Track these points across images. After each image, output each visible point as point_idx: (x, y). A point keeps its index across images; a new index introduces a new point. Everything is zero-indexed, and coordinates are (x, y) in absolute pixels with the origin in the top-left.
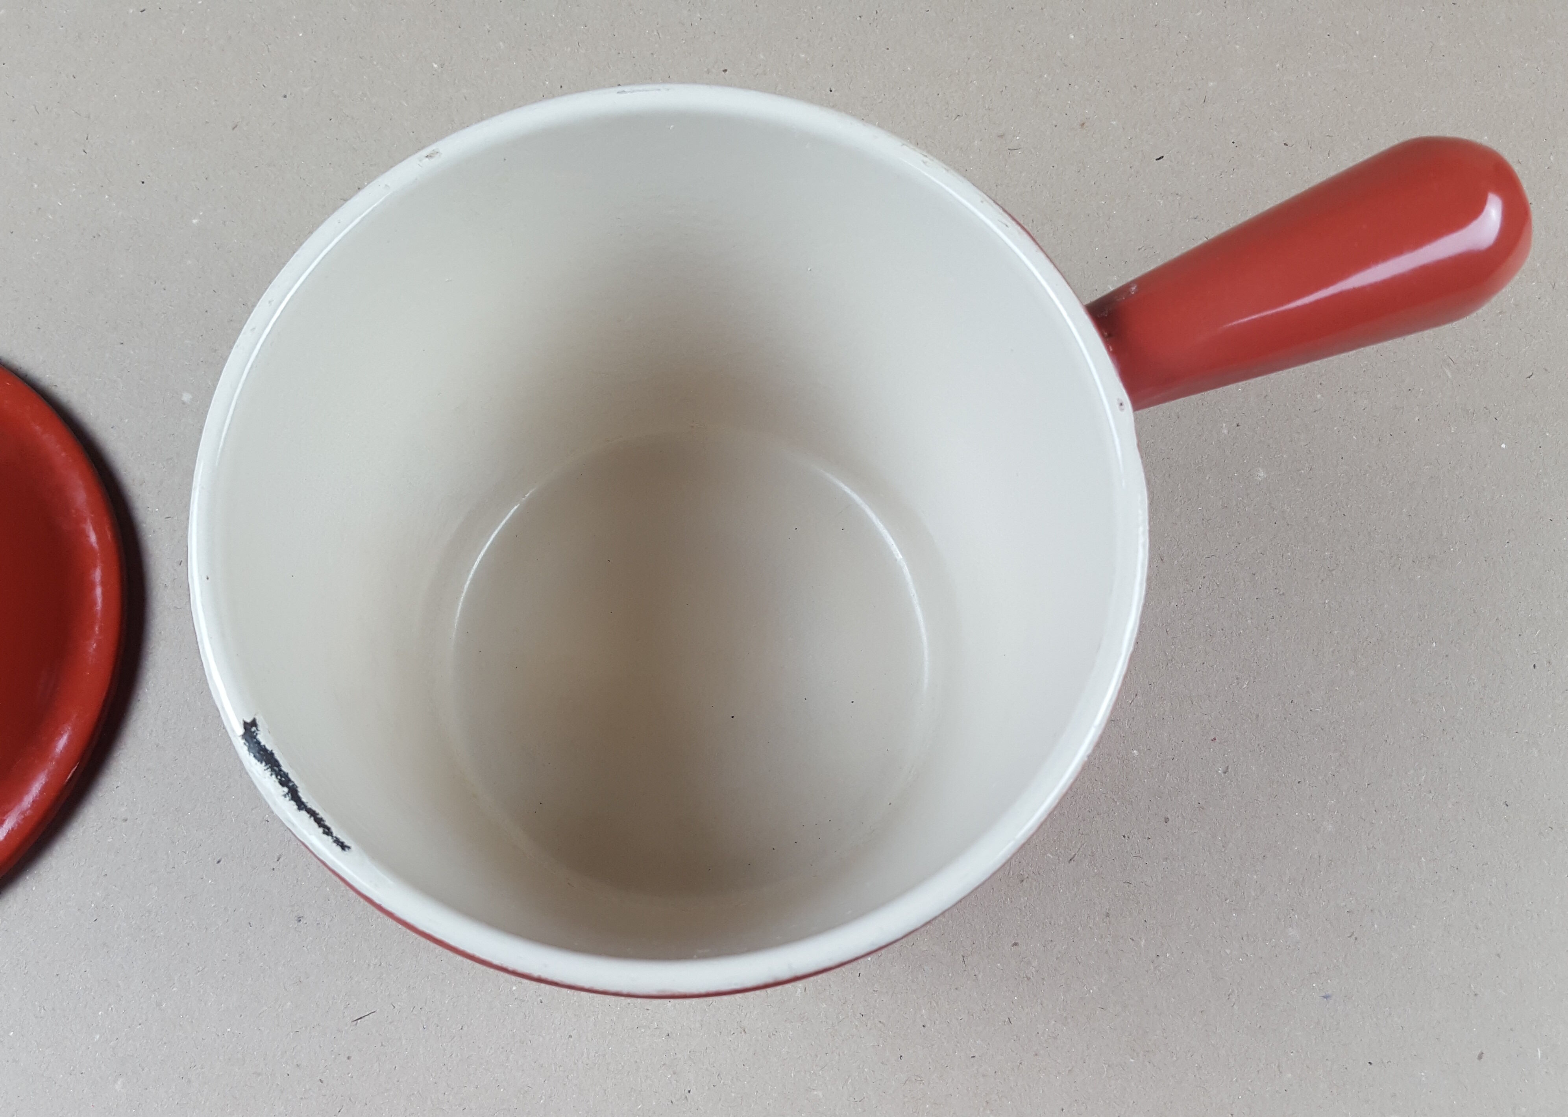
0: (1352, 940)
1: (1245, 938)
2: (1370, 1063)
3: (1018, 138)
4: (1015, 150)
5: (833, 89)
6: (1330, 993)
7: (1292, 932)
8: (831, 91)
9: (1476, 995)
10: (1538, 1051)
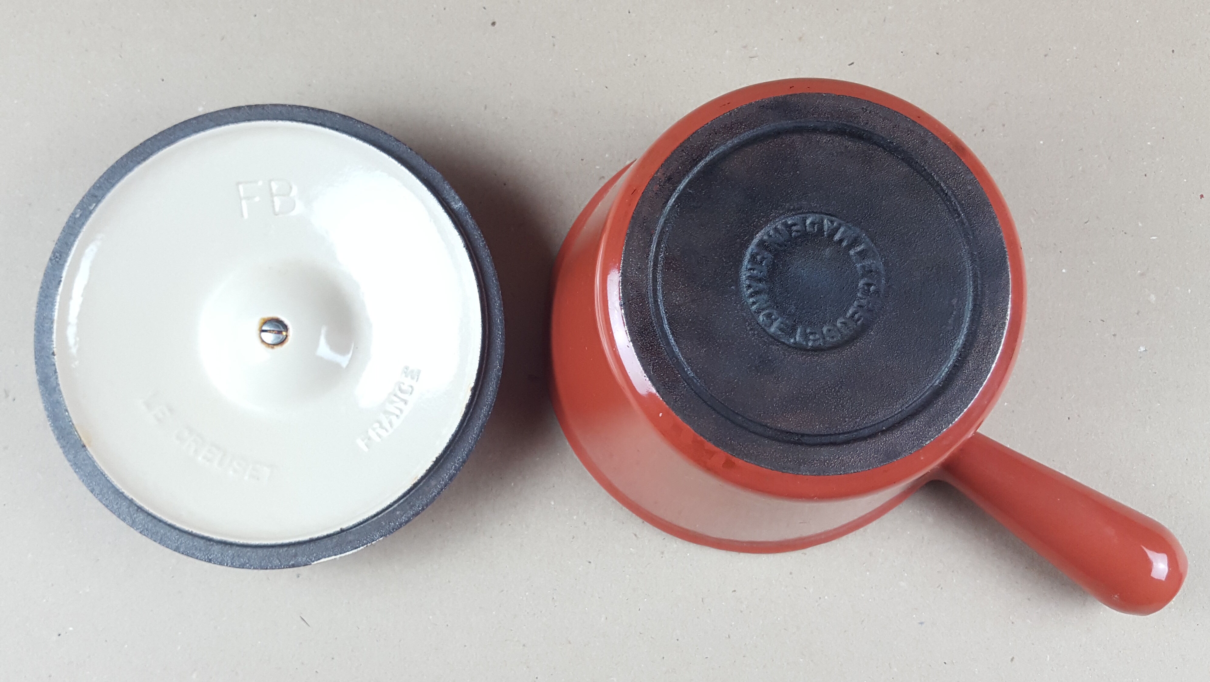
0: (939, 589)
1: (874, 588)
2: (945, 663)
3: (756, 49)
4: (754, 57)
5: (631, 11)
6: (923, 621)
7: (902, 584)
8: (629, 12)
9: (1013, 623)
10: (1047, 657)
